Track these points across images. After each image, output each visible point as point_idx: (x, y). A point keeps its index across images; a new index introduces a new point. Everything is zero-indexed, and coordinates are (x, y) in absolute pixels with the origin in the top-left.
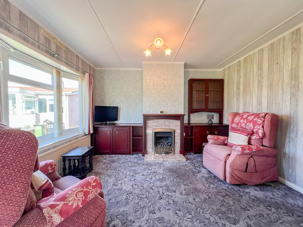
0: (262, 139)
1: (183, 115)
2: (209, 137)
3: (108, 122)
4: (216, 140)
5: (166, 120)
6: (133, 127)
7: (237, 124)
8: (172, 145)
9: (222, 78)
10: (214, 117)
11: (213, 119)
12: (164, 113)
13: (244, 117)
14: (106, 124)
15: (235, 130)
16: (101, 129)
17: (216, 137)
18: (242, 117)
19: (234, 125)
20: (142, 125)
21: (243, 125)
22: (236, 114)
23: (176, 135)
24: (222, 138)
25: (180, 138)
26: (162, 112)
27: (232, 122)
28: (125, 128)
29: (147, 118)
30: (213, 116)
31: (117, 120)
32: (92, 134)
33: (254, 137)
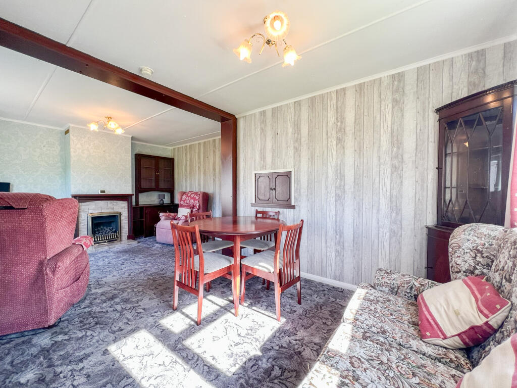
0: (198, 210)
1: (131, 195)
2: (161, 214)
4: (168, 216)
5: (109, 202)
7: (184, 201)
8: (117, 230)
9: (172, 157)
10: (166, 197)
11: (164, 198)
12: (106, 193)
13: (189, 195)
15: (183, 206)
17: (167, 214)
18: (187, 195)
19: (182, 203)
21: (188, 202)
22: (183, 193)
23: (123, 218)
24: (173, 214)
25: (127, 221)
27: (181, 200)
30: (164, 195)
33: (194, 210)
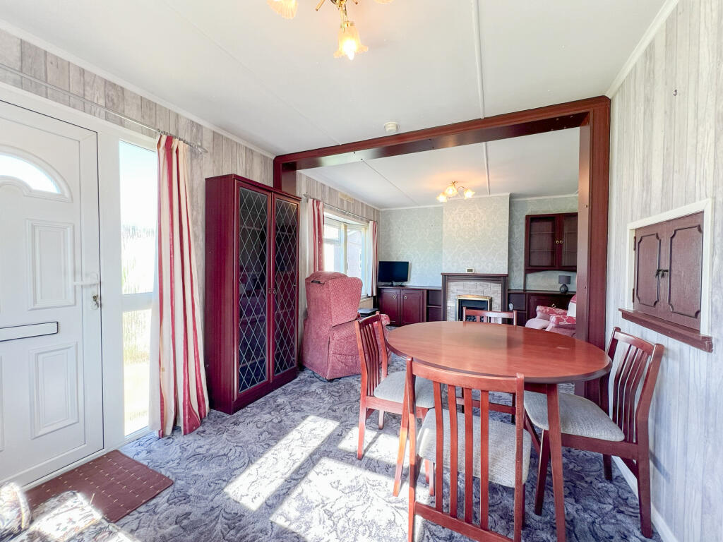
1: (505, 276)
2: (540, 308)
3: (395, 284)
4: (546, 313)
5: (478, 283)
6: (428, 291)
11: (570, 283)
12: (474, 272)
14: (392, 285)
16: (385, 291)
17: (549, 309)
20: (440, 289)
23: (494, 305)
26: (471, 270)
28: (417, 292)
29: (447, 278)
30: (569, 278)
31: (407, 281)
32: (374, 297)
